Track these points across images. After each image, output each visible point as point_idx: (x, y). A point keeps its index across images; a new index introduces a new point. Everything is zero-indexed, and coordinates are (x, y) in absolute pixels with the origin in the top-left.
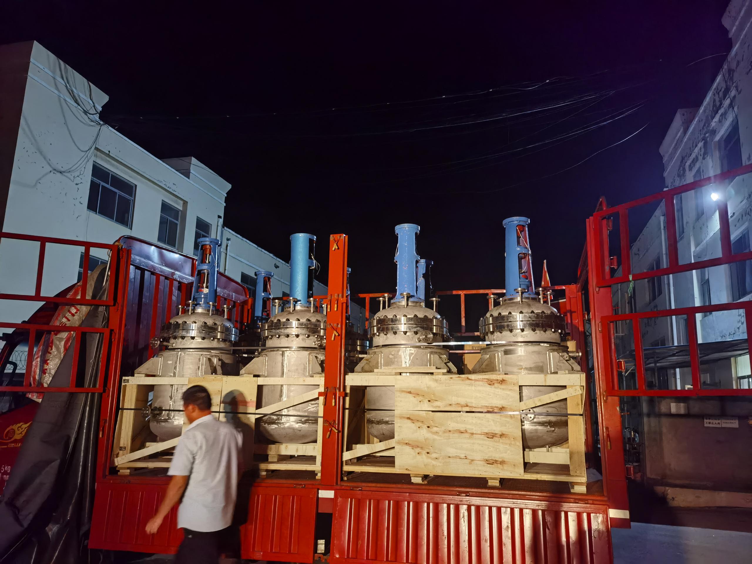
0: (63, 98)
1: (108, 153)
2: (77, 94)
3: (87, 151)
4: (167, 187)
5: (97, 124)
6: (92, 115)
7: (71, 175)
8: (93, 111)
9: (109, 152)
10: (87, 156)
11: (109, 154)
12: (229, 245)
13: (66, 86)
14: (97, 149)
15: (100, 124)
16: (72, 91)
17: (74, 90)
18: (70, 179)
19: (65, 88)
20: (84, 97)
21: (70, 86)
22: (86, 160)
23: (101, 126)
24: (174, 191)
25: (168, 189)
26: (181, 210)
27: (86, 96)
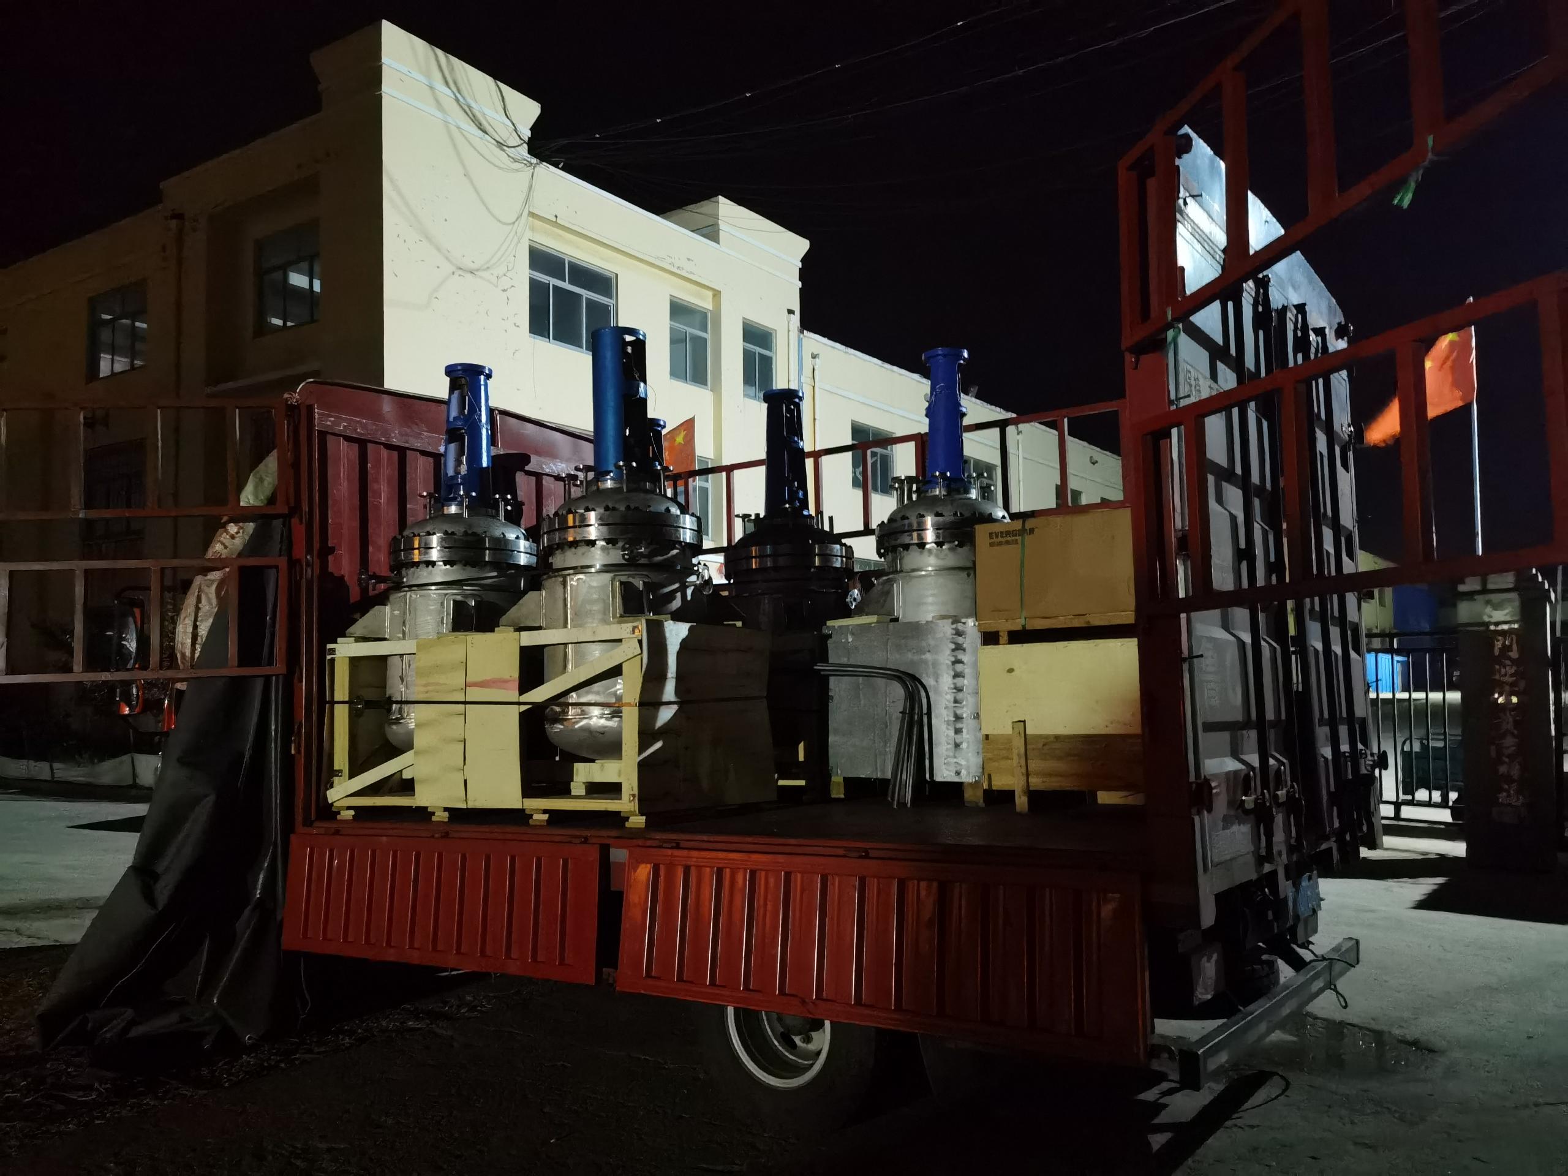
0: (454, 124)
1: (554, 219)
2: (479, 111)
3: (514, 223)
4: (676, 268)
5: (525, 164)
6: (513, 149)
7: (492, 274)
8: (514, 141)
9: (556, 217)
10: (516, 233)
11: (556, 222)
12: (816, 367)
13: (457, 100)
14: (532, 214)
15: (531, 164)
16: (469, 107)
17: (473, 105)
18: (491, 283)
19: (455, 104)
20: (492, 114)
21: (464, 98)
22: (516, 240)
23: (534, 169)
24: (692, 273)
25: (678, 272)
26: (711, 309)
27: (497, 112)
